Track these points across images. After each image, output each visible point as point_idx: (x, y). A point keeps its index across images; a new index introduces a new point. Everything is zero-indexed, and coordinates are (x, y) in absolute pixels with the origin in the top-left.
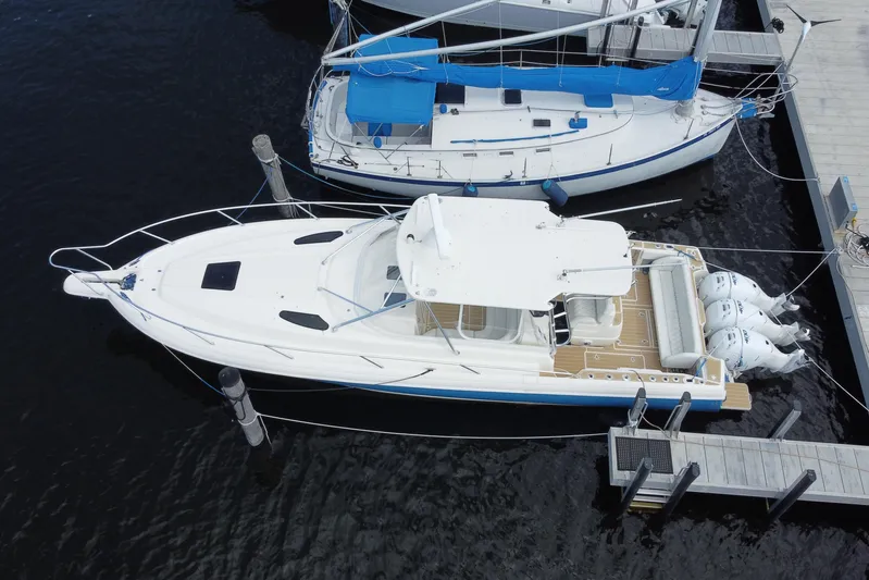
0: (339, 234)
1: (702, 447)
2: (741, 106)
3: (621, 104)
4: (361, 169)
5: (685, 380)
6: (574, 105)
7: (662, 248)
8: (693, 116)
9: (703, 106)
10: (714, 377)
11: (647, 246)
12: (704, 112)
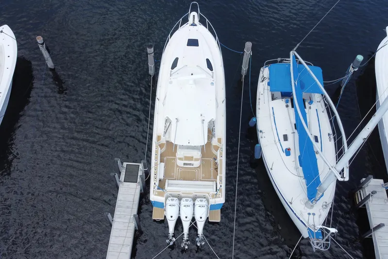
0: (211, 70)
4: (260, 84)
5: (155, 182)
7: (220, 183)
8: (306, 208)
9: (314, 214)
10: (156, 193)
11: (221, 177)
12: (309, 214)
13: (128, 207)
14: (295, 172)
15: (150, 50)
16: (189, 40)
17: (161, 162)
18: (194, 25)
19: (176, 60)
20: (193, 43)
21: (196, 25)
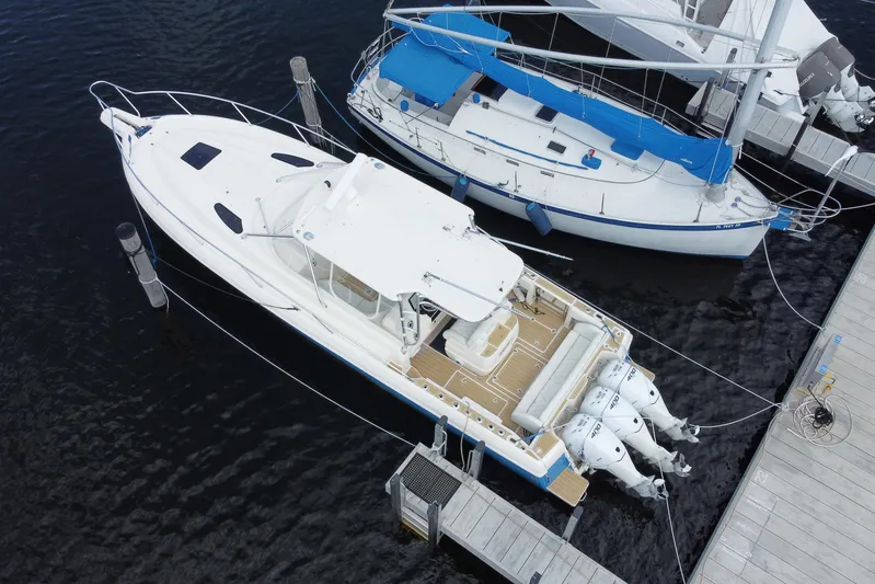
0: (310, 164)
1: (486, 505)
2: (775, 215)
3: (646, 161)
4: (384, 125)
5: (509, 437)
6: (602, 144)
7: (591, 315)
8: (718, 204)
9: (738, 199)
10: (539, 451)
11: (577, 305)
12: (734, 205)
14: (639, 175)
15: (135, 242)
16: (187, 158)
18: (142, 131)
19: (222, 210)
20: (199, 156)
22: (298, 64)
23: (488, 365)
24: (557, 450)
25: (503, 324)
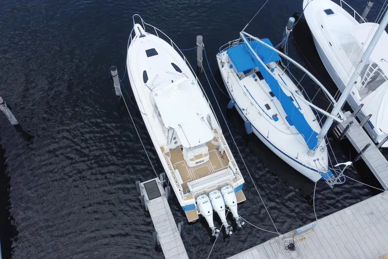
0: (181, 72)
2: (325, 172)
4: (222, 69)
5: (179, 189)
7: (234, 167)
8: (310, 157)
9: (318, 159)
10: (185, 198)
11: (232, 162)
12: (315, 161)
13: (165, 220)
14: (288, 132)
15: (114, 73)
16: (147, 51)
17: (175, 169)
18: (142, 36)
19: (145, 73)
20: (151, 53)
21: (144, 36)
22: (200, 38)
23: (192, 164)
24: (192, 201)
25: (203, 154)
